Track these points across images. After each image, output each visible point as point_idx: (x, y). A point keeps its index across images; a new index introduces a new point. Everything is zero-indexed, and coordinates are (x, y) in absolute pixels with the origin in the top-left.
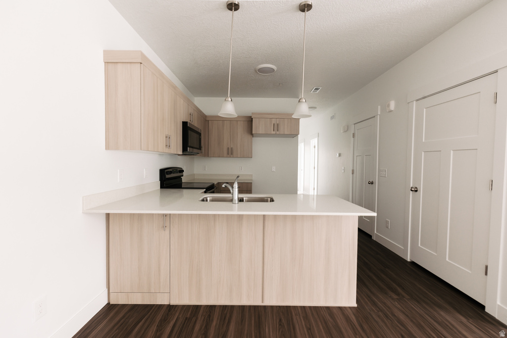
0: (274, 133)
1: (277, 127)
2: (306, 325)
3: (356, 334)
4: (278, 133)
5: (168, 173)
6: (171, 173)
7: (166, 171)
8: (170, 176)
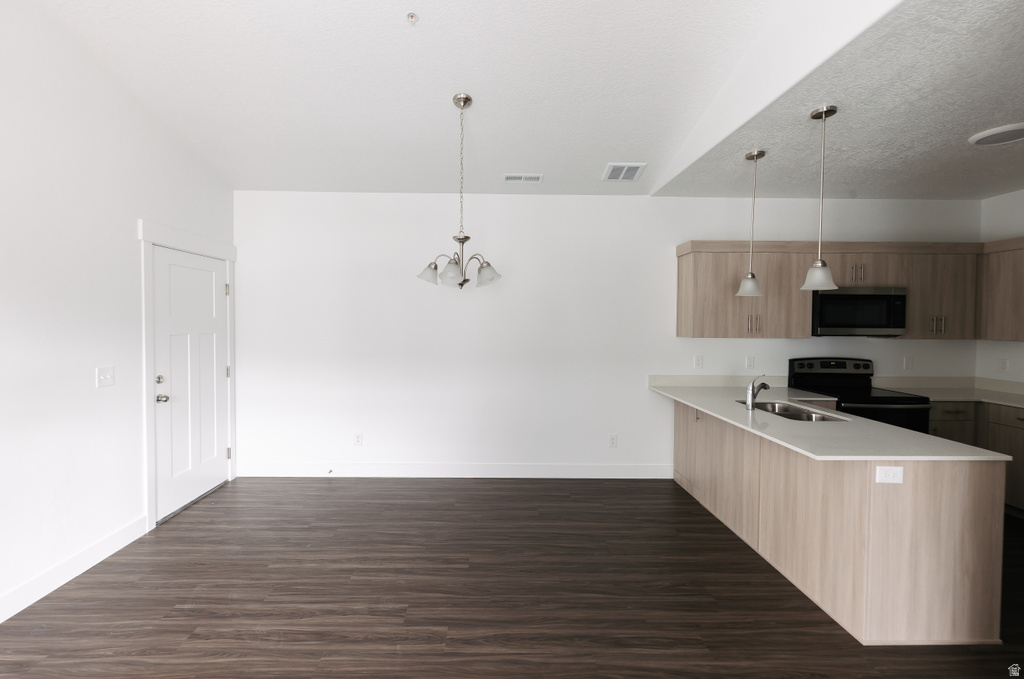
5: (802, 366)
6: (811, 366)
7: (796, 363)
8: (806, 370)
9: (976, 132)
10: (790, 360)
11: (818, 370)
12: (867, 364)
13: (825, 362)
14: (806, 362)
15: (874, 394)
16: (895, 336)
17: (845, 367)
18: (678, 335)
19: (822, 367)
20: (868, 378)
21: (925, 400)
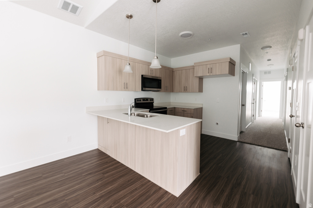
0: (209, 74)
1: (210, 70)
2: (137, 187)
3: (152, 205)
4: (211, 74)
5: (138, 101)
6: (140, 100)
7: (137, 100)
8: (139, 102)
9: (181, 32)
10: (135, 99)
11: (142, 102)
12: (152, 99)
13: (144, 99)
14: (139, 99)
15: (154, 108)
16: (159, 91)
17: (148, 101)
18: (98, 90)
19: (143, 101)
20: (152, 103)
21: (166, 108)
